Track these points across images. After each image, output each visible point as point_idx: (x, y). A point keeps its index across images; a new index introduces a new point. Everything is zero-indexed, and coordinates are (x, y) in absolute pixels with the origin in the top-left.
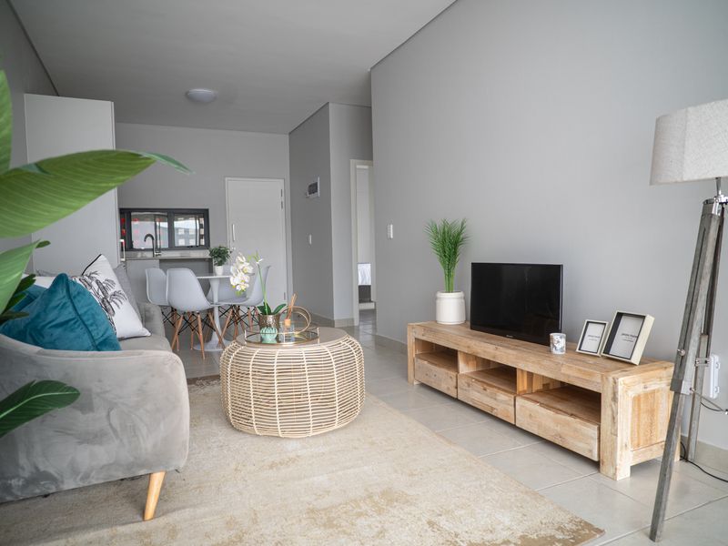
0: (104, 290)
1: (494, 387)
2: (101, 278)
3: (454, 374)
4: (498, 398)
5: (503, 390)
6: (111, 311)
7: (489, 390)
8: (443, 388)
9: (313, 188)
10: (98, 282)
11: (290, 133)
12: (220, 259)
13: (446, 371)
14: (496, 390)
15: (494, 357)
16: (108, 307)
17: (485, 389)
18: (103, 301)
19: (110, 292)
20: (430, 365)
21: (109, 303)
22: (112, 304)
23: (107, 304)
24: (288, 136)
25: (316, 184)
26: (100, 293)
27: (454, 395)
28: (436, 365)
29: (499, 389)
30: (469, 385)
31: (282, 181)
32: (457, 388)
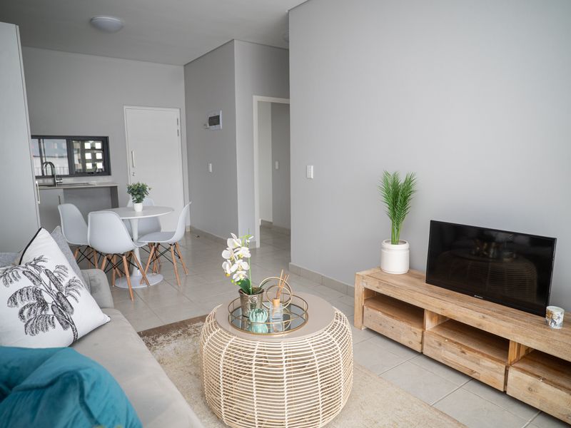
0: (56, 281)
1: (475, 351)
2: (50, 266)
3: (420, 330)
4: (481, 363)
5: (489, 357)
6: (69, 308)
7: (469, 354)
8: (404, 340)
9: (214, 121)
10: (48, 273)
11: (185, 66)
12: (139, 196)
13: (409, 326)
14: (479, 356)
15: (480, 325)
16: (65, 303)
17: (463, 352)
18: (58, 298)
19: (64, 283)
20: (385, 317)
21: (65, 297)
22: (69, 298)
23: (63, 300)
24: (182, 68)
25: (218, 117)
26: (53, 287)
27: (419, 350)
28: (393, 317)
29: (483, 354)
30: (440, 345)
31: (178, 110)
32: (422, 343)
